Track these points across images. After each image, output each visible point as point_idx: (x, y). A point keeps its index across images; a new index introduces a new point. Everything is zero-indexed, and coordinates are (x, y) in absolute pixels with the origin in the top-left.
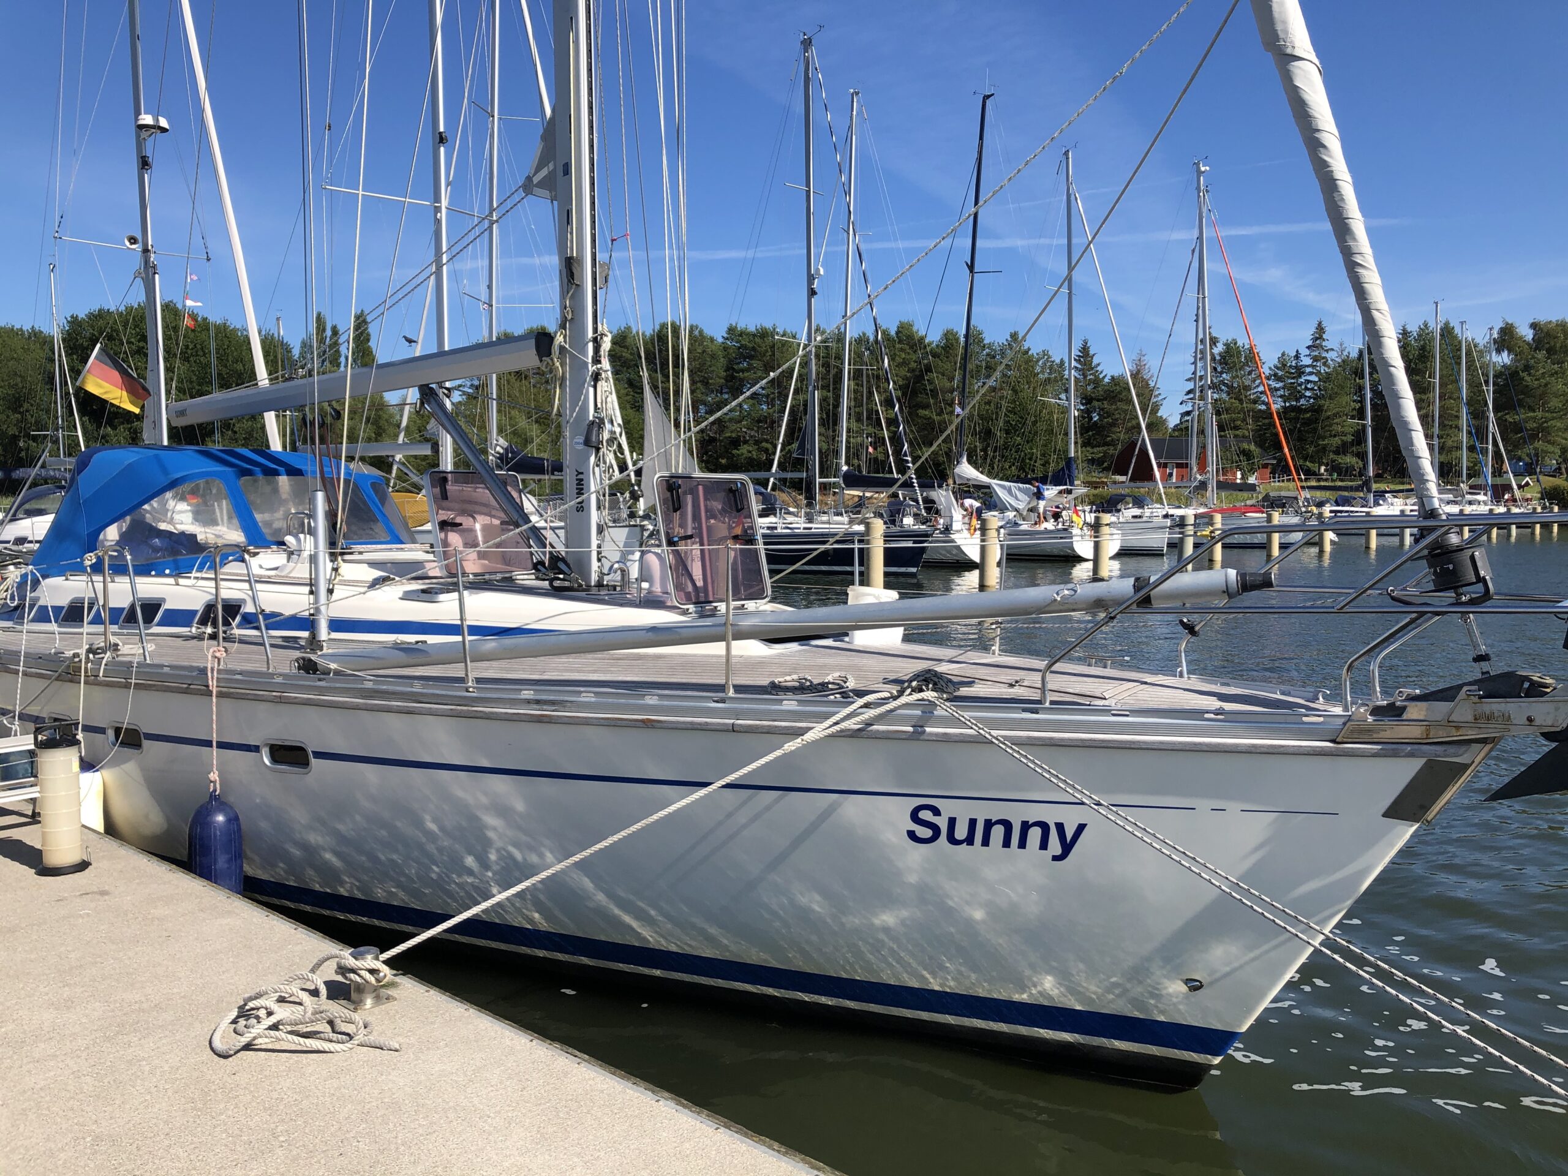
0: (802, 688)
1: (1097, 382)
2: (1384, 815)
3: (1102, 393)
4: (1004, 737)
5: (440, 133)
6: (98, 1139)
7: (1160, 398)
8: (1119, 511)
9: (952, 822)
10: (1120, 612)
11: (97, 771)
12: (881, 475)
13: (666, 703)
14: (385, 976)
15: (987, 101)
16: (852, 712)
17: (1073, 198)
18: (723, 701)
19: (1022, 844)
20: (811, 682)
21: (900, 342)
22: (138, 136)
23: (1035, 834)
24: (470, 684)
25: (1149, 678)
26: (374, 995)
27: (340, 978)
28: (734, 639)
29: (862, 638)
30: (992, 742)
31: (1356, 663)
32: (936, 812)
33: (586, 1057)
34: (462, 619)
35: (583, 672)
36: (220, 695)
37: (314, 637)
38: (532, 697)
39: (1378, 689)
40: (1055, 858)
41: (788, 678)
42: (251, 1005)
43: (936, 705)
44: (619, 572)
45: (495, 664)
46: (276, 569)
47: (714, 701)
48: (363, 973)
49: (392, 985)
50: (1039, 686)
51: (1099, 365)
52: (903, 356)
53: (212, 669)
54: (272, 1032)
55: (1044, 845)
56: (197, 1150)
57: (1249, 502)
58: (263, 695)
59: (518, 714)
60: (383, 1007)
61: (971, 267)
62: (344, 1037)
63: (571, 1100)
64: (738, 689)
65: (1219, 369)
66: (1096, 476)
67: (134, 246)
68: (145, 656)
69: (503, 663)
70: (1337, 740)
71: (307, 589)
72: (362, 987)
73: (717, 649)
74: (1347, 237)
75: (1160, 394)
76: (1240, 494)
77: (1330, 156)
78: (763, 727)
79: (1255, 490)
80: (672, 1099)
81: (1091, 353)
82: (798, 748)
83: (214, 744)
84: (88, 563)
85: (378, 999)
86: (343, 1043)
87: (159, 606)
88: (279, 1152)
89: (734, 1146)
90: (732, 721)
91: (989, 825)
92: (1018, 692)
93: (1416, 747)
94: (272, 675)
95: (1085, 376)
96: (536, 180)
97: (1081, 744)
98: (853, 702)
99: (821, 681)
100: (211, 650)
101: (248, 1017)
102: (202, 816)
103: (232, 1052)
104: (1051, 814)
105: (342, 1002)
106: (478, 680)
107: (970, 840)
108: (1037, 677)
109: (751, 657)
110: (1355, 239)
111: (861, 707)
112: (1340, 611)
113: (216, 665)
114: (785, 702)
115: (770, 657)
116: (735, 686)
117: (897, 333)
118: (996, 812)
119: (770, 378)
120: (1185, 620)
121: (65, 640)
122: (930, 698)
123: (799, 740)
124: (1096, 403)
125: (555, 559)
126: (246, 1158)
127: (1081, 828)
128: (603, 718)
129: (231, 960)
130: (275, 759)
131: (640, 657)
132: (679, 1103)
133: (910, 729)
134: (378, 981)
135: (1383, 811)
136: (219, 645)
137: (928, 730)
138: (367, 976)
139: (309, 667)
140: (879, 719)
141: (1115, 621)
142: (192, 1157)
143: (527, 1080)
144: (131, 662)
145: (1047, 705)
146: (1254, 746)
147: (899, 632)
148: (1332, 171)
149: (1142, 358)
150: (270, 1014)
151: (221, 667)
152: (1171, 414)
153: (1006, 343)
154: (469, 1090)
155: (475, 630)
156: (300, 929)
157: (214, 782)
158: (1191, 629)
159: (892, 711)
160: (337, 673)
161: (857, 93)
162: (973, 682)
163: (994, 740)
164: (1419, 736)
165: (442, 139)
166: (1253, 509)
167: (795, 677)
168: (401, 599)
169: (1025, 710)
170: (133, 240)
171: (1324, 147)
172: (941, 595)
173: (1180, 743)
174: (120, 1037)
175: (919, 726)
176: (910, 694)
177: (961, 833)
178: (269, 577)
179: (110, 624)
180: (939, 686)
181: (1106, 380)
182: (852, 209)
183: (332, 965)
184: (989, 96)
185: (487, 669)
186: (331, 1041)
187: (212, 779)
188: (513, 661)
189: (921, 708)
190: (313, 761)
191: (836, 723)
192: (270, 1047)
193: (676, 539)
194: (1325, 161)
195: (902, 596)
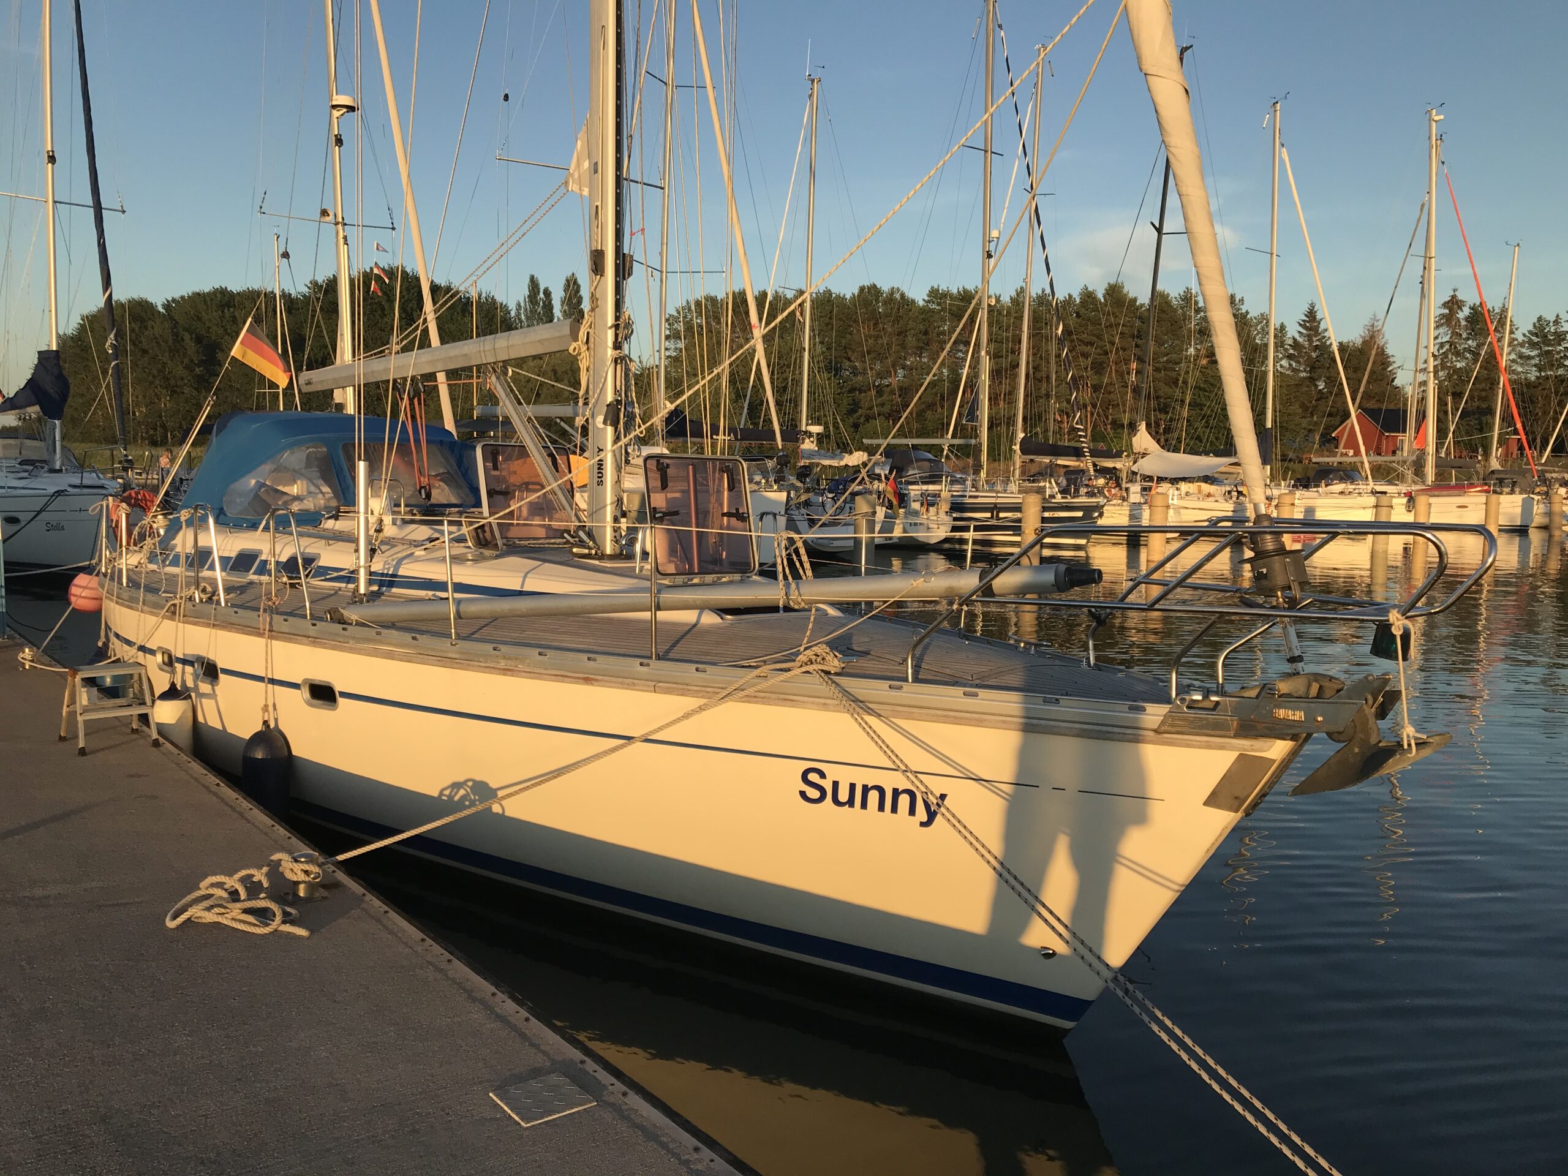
1: (1324, 347)
2: (1205, 804)
7: (1395, 366)
9: (836, 784)
14: (318, 876)
18: (648, 664)
19: (894, 809)
23: (904, 801)
24: (454, 638)
32: (822, 775)
36: (271, 638)
37: (357, 590)
40: (922, 824)
47: (641, 665)
48: (299, 872)
51: (1326, 330)
55: (912, 811)
58: (302, 640)
59: (489, 667)
61: (1159, 230)
67: (326, 219)
70: (1158, 730)
75: (1395, 362)
78: (678, 689)
81: (1318, 317)
83: (266, 680)
84: (183, 519)
86: (266, 926)
87: (257, 557)
91: (866, 789)
95: (1310, 342)
96: (576, 176)
97: (936, 720)
98: (752, 672)
104: (916, 784)
107: (851, 802)
112: (1151, 608)
117: (1106, 295)
118: (872, 778)
127: (942, 798)
128: (552, 675)
130: (312, 698)
134: (311, 879)
135: (1203, 799)
138: (303, 874)
139: (338, 617)
145: (911, 682)
146: (1084, 731)
149: (1376, 324)
152: (1408, 382)
169: (891, 686)
170: (326, 213)
176: (801, 666)
177: (843, 796)
180: (827, 660)
181: (1334, 346)
184: (1187, 48)
190: (340, 700)
193: (660, 515)
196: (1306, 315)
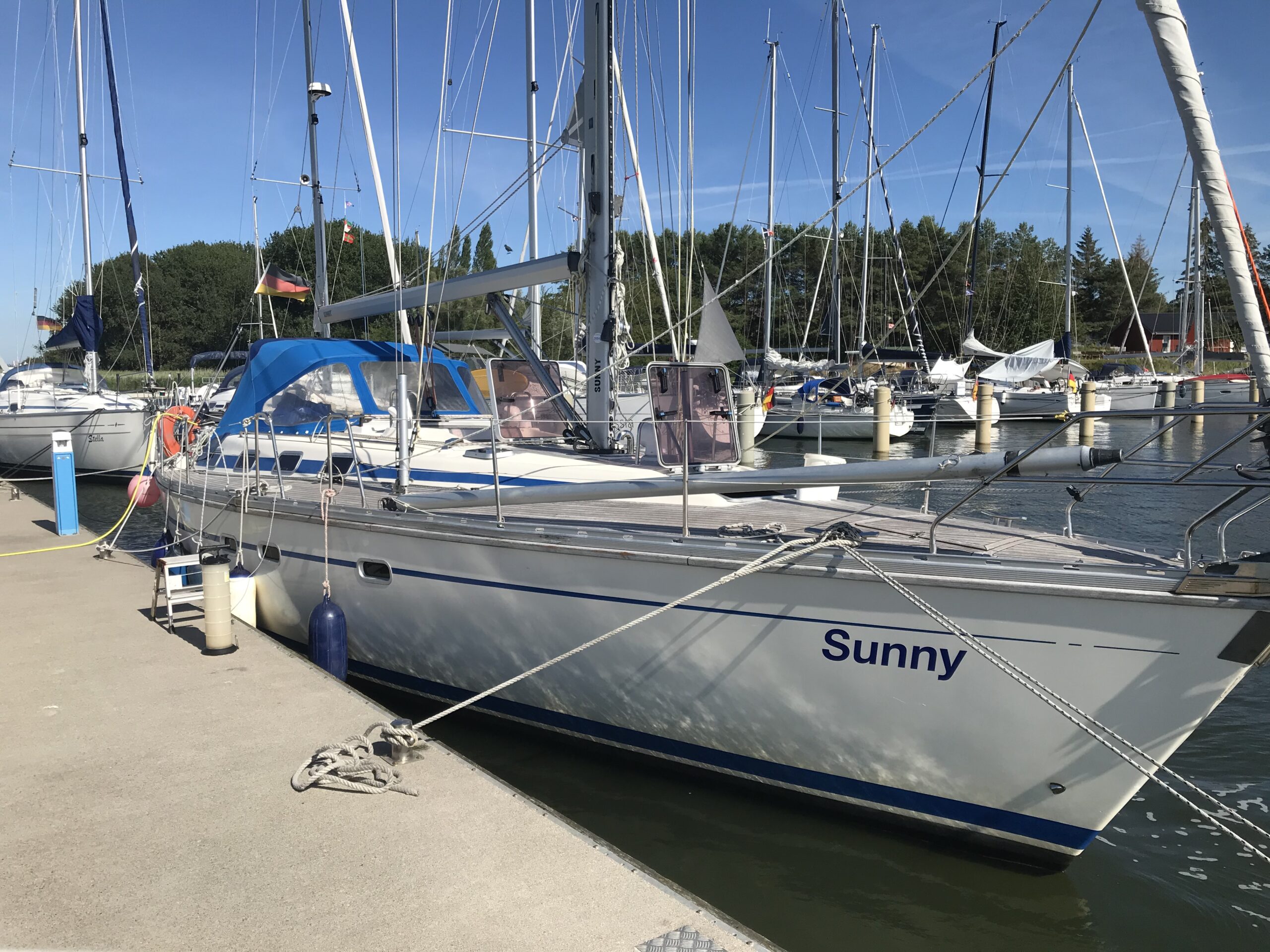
0: (746, 532)
1: (1098, 264)
2: (1220, 657)
3: (1103, 274)
4: (894, 577)
5: (533, 83)
6: (204, 841)
7: (1158, 277)
8: (1111, 378)
9: (858, 644)
10: (993, 480)
11: (252, 576)
12: (895, 348)
13: (638, 541)
14: (414, 740)
15: (1000, 29)
16: (777, 554)
17: (1073, 107)
18: (680, 541)
19: (914, 665)
20: (751, 529)
21: (921, 234)
22: (309, 99)
23: (924, 657)
24: (500, 521)
25: (1033, 534)
26: (408, 754)
27: (383, 740)
28: (690, 493)
29: (807, 495)
30: (885, 582)
31: (1197, 528)
32: (846, 636)
33: (552, 810)
34: (494, 472)
35: (584, 515)
36: (330, 524)
37: (399, 481)
38: (543, 533)
39: (1224, 550)
40: (941, 678)
41: (735, 525)
42: (321, 755)
43: (844, 550)
44: (626, 438)
45: (523, 507)
46: (382, 431)
47: (674, 541)
48: (399, 737)
49: (424, 747)
50: (929, 537)
51: (1100, 250)
52: (924, 246)
53: (325, 504)
54: (330, 776)
55: (931, 666)
56: (268, 854)
57: (1236, 370)
58: (358, 525)
59: (533, 545)
60: (414, 763)
61: (981, 171)
62: (381, 783)
63: (531, 840)
64: (693, 531)
65: (1215, 250)
66: (1096, 347)
67: (306, 183)
68: (282, 494)
69: (529, 507)
70: (1177, 591)
71: (394, 447)
72: (399, 748)
73: (677, 500)
74: (1204, 166)
75: (1157, 274)
76: (1226, 361)
77: (1190, 97)
78: (711, 562)
79: (1243, 359)
80: (607, 845)
81: (1094, 239)
82: (731, 581)
83: (326, 560)
84: (245, 425)
85: (411, 757)
86: (380, 787)
87: (298, 457)
88: (321, 859)
89: (641, 883)
90: (687, 557)
91: (887, 648)
92: (917, 542)
93: (1247, 600)
94: (365, 511)
95: (1087, 260)
96: (570, 132)
97: (961, 586)
98: (779, 546)
99: (761, 528)
100: (324, 491)
101: (319, 764)
102: (318, 613)
103: (303, 788)
104: (937, 643)
105: (386, 758)
106: (507, 519)
107: (872, 659)
108: (926, 529)
109: (712, 508)
110: (1210, 168)
111: (786, 550)
112: (1177, 483)
113: (328, 502)
114: (727, 544)
115: (728, 508)
116: (690, 529)
117: (919, 225)
118: (893, 638)
119: (736, 285)
120: (1071, 487)
121: (235, 480)
122: (840, 545)
123: (733, 574)
124: (1096, 284)
125: (579, 427)
126: (299, 862)
127: (961, 654)
128: (592, 551)
129: (317, 722)
130: (366, 573)
131: (628, 505)
132: (611, 849)
133: (825, 569)
134: (409, 744)
135: (1218, 654)
136: (330, 487)
137: (838, 570)
138: (402, 740)
139: (390, 505)
140: (799, 559)
141: (990, 486)
142: (263, 858)
143: (503, 823)
144: (273, 498)
145: (935, 553)
146: (1104, 593)
147: (834, 491)
148: (1192, 110)
149: (1142, 243)
150: (333, 762)
151: (331, 504)
152: (1168, 291)
153: (1015, 233)
154: (459, 828)
155: (505, 480)
156: (370, 703)
157: (327, 588)
158: (1075, 494)
159: (808, 554)
160: (409, 510)
161: (878, 27)
162: (878, 533)
163: (886, 579)
164: (1249, 591)
165: (534, 87)
166: (1240, 376)
167: (741, 524)
168: (464, 456)
169: (916, 557)
170: (305, 178)
171: (1186, 89)
172: (869, 461)
173: (1042, 588)
174: (234, 772)
175: (832, 567)
176: (825, 541)
177: (865, 653)
178: (376, 438)
179: (260, 470)
180: (850, 536)
181: (1107, 263)
182: (872, 127)
183: (378, 731)
184: (1002, 24)
185: (517, 511)
186: (372, 785)
187: (325, 586)
188: (534, 505)
189: (834, 552)
190: (392, 575)
191: (765, 562)
192: (330, 786)
193: (662, 414)
194: (1186, 102)
195: (848, 461)
196: (1083, 238)
